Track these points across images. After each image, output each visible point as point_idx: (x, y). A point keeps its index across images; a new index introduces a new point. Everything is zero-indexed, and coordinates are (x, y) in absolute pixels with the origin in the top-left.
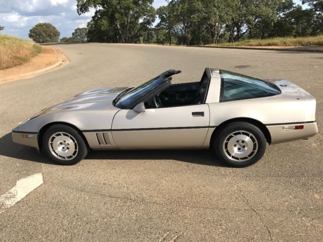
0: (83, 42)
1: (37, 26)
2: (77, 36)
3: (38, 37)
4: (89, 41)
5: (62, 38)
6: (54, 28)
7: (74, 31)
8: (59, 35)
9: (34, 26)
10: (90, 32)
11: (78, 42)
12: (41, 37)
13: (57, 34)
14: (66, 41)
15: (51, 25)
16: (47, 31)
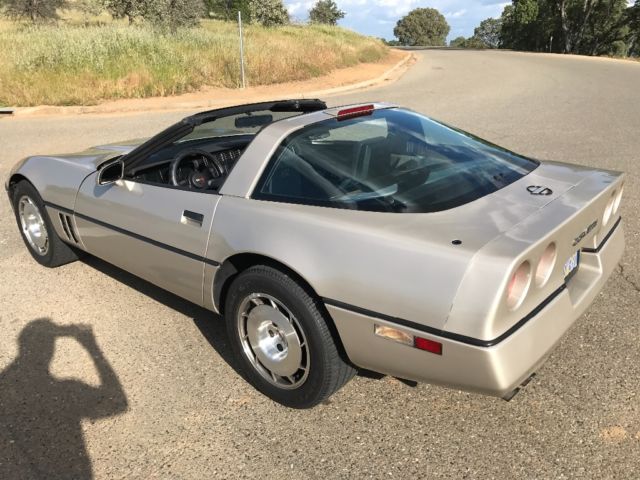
0: (491, 48)
1: (411, 14)
2: (482, 36)
3: (408, 34)
4: (500, 47)
5: (454, 39)
6: (441, 18)
7: (478, 26)
8: (447, 33)
9: (407, 14)
10: (505, 28)
11: (481, 48)
12: (414, 34)
13: (443, 29)
14: (461, 44)
15: (437, 13)
16: (426, 23)
